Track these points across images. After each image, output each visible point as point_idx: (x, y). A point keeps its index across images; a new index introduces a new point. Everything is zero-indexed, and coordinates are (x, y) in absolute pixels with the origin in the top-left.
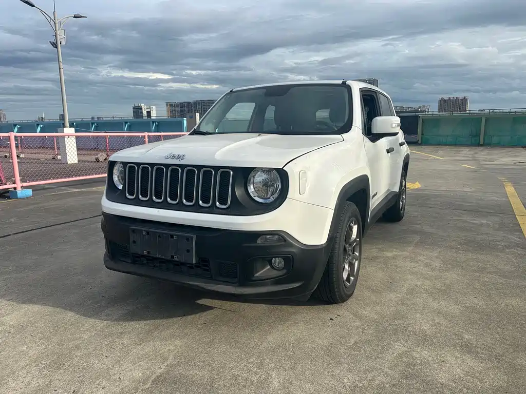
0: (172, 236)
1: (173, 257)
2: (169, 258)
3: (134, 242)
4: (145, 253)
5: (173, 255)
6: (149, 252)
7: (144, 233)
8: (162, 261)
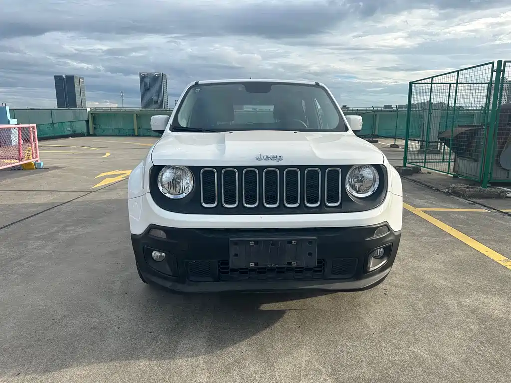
0: (290, 242)
1: (290, 264)
2: (286, 266)
3: (236, 255)
4: (252, 265)
5: (291, 261)
6: (255, 264)
7: (251, 243)
8: (281, 271)
